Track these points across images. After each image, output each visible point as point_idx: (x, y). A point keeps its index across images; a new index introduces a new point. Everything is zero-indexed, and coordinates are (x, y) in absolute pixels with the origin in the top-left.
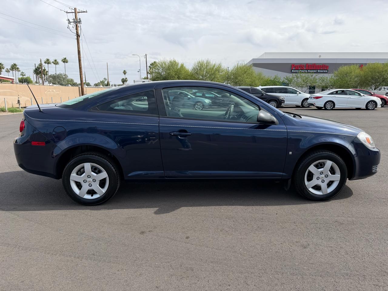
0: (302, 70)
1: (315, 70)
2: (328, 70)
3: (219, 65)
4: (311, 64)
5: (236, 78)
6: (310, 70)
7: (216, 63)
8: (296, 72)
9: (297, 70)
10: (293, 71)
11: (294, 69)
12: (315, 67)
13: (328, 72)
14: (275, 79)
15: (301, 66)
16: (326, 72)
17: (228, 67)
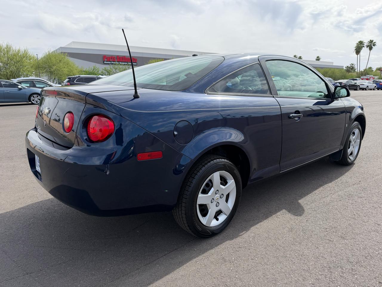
0: (114, 62)
1: (126, 62)
2: (137, 63)
3: (25, 51)
4: (122, 56)
5: (50, 67)
6: (121, 62)
7: (21, 48)
8: (109, 64)
9: (109, 61)
10: (105, 62)
11: (106, 60)
12: (125, 59)
13: (137, 65)
14: (94, 69)
15: (112, 58)
16: (135, 65)
17: (37, 55)
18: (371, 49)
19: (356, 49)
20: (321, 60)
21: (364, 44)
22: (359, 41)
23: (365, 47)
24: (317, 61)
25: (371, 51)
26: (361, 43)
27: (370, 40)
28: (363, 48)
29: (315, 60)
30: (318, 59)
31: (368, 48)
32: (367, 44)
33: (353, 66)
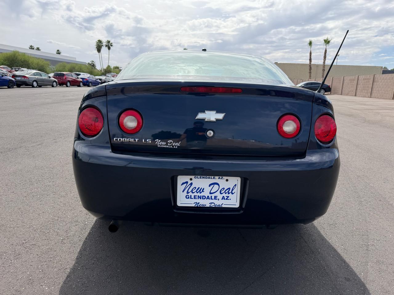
18: (109, 48)
19: (97, 47)
20: (62, 54)
21: (102, 43)
22: (98, 40)
23: (105, 46)
24: (58, 54)
25: (110, 50)
26: (100, 41)
27: (108, 41)
28: (103, 47)
29: (55, 53)
30: (58, 52)
31: (107, 47)
32: (106, 44)
33: (94, 63)
